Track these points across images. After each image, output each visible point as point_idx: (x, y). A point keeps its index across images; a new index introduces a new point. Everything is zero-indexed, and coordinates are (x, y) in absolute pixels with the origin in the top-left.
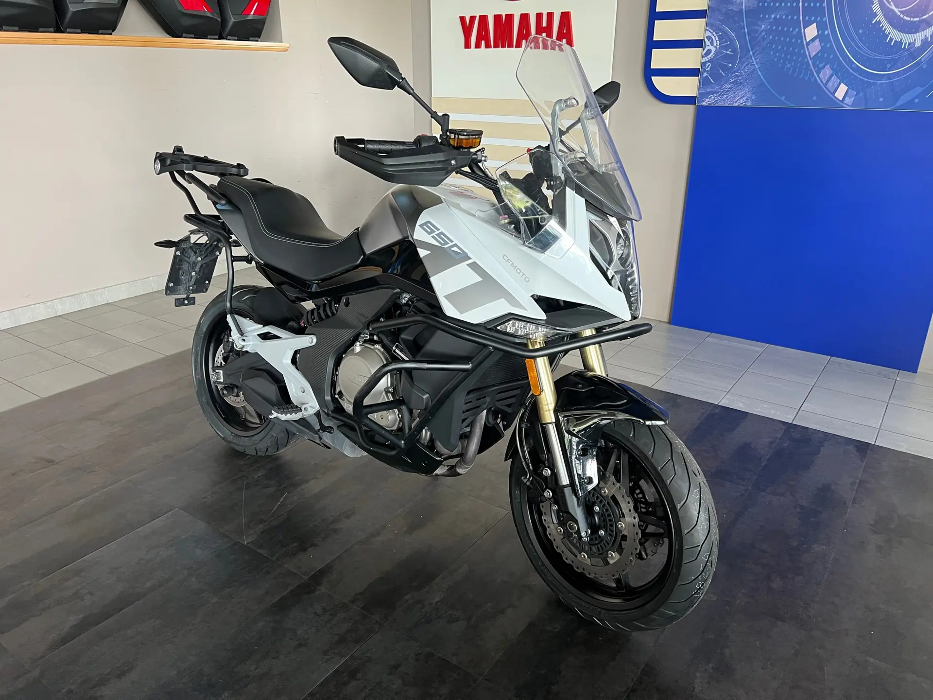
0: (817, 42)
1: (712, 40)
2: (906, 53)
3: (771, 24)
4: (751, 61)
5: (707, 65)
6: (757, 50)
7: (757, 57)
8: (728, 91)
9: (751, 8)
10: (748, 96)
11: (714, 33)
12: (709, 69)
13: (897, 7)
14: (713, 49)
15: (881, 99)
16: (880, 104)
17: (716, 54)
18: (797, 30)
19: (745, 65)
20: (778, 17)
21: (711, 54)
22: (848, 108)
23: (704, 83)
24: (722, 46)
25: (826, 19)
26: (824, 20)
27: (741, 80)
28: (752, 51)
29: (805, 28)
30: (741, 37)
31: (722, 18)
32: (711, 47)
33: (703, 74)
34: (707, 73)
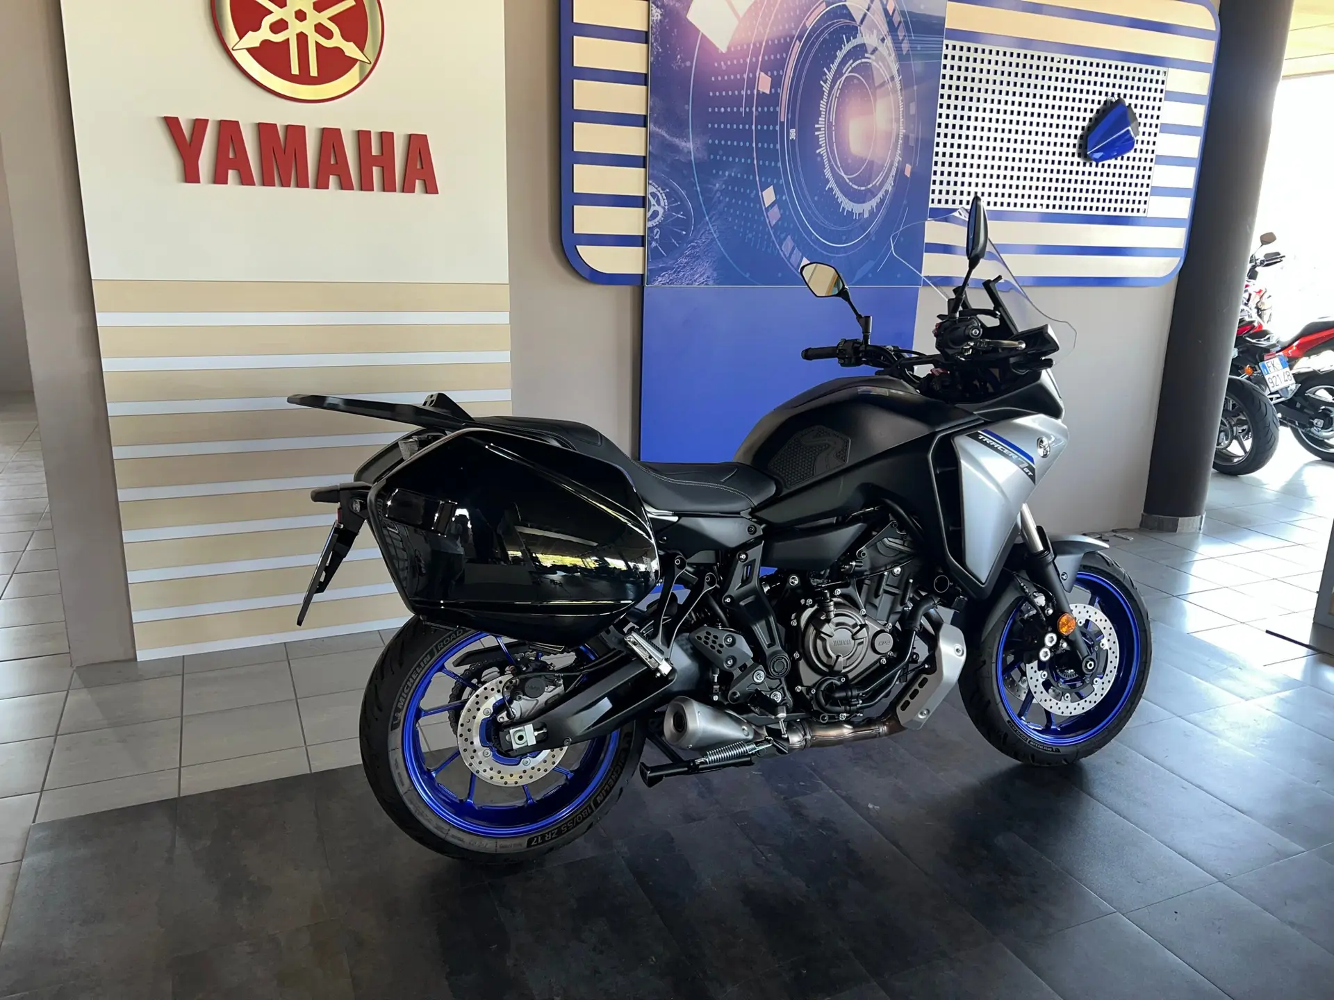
0: (776, 208)
1: (658, 197)
2: (857, 224)
3: (725, 182)
4: (708, 229)
5: (655, 231)
6: (714, 214)
7: (713, 224)
8: (684, 267)
9: (701, 160)
11: (660, 189)
12: (657, 237)
13: (845, 174)
14: (661, 211)
17: (666, 216)
18: (754, 192)
19: (701, 233)
20: (733, 174)
21: (659, 217)
23: (651, 257)
24: (671, 207)
25: (782, 181)
26: (781, 182)
27: (698, 252)
28: (708, 214)
29: (762, 192)
30: (693, 196)
31: (667, 170)
32: (657, 208)
33: (651, 244)
34: (657, 242)
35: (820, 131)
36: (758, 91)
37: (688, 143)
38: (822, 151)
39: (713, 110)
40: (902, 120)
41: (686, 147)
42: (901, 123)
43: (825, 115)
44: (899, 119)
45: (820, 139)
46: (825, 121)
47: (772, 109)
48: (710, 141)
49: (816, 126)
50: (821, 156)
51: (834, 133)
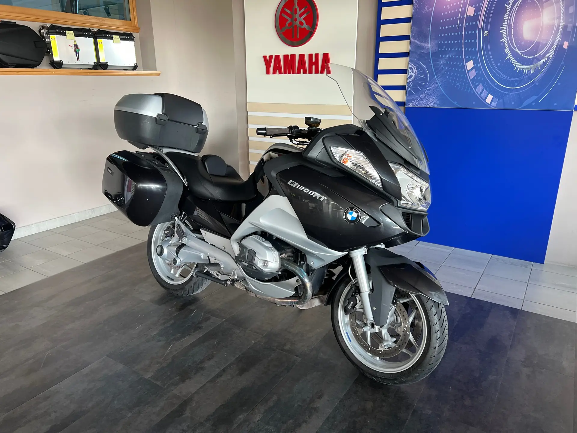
0: (474, 71)
1: (413, 70)
2: (526, 77)
3: (446, 61)
4: (436, 82)
5: (410, 84)
6: (439, 75)
7: (439, 79)
8: (423, 99)
9: (435, 51)
10: (435, 101)
11: (414, 66)
12: (411, 86)
13: (520, 50)
14: (414, 75)
15: (513, 103)
16: (512, 106)
17: (415, 77)
18: (462, 64)
19: (433, 84)
20: (450, 56)
21: (413, 77)
22: (494, 108)
23: (409, 94)
24: (418, 73)
25: (479, 57)
26: (477, 58)
27: (430, 92)
28: (436, 76)
29: (466, 63)
30: (429, 67)
31: (418, 57)
32: (412, 74)
33: (408, 89)
34: (411, 88)
35: (504, 30)
36: (467, 15)
37: (428, 45)
38: (504, 40)
39: (442, 28)
40: (562, 17)
41: (427, 46)
42: (562, 19)
43: (508, 21)
44: (560, 17)
45: (503, 34)
46: (507, 25)
47: (474, 23)
48: (439, 42)
49: (501, 28)
50: (504, 43)
51: (512, 30)
